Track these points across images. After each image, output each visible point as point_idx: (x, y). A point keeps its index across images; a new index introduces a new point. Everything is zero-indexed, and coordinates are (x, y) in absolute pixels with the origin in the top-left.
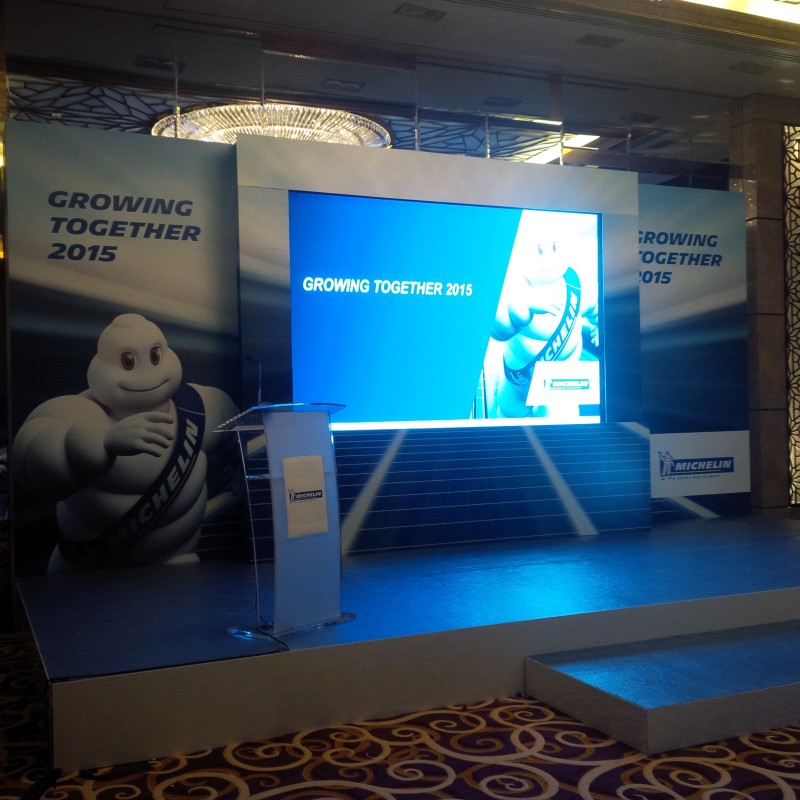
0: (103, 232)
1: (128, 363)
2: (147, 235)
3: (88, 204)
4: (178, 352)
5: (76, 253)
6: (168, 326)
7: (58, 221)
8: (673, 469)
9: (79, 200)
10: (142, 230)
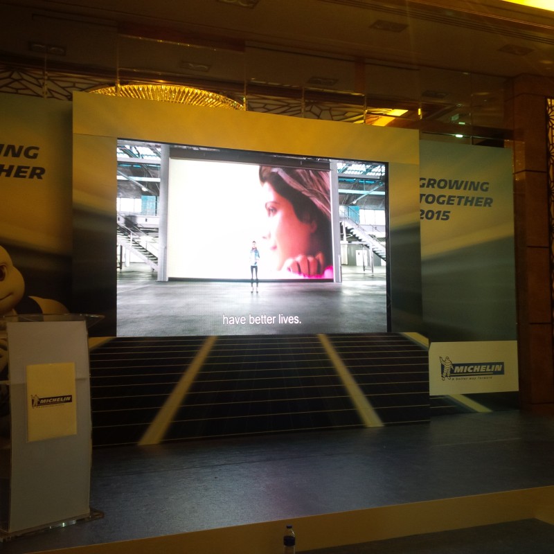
6: (14, 249)
8: (452, 371)
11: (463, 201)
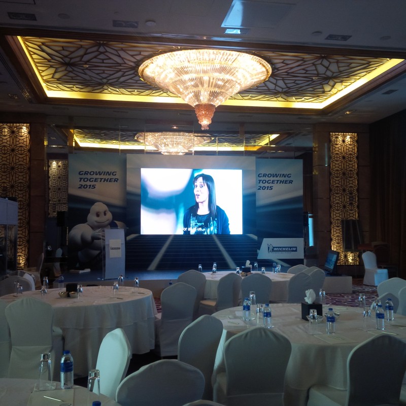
0: (92, 181)
1: (98, 215)
2: (104, 181)
3: (89, 174)
4: (111, 212)
5: (85, 187)
6: (109, 205)
7: (81, 179)
8: (273, 250)
9: (86, 173)
10: (103, 180)
11: (279, 182)
